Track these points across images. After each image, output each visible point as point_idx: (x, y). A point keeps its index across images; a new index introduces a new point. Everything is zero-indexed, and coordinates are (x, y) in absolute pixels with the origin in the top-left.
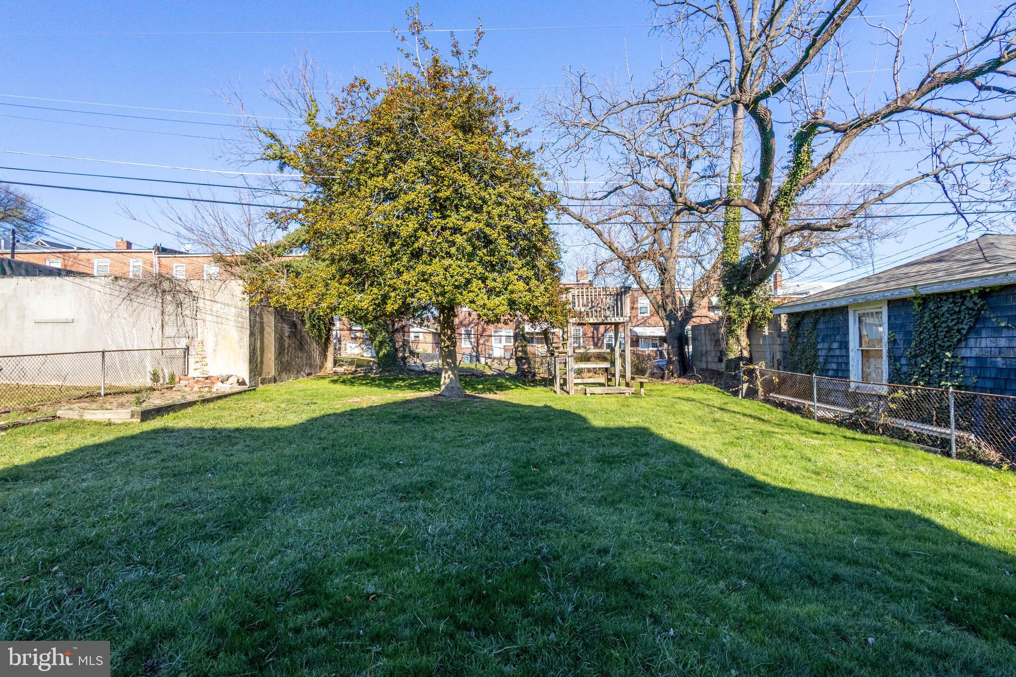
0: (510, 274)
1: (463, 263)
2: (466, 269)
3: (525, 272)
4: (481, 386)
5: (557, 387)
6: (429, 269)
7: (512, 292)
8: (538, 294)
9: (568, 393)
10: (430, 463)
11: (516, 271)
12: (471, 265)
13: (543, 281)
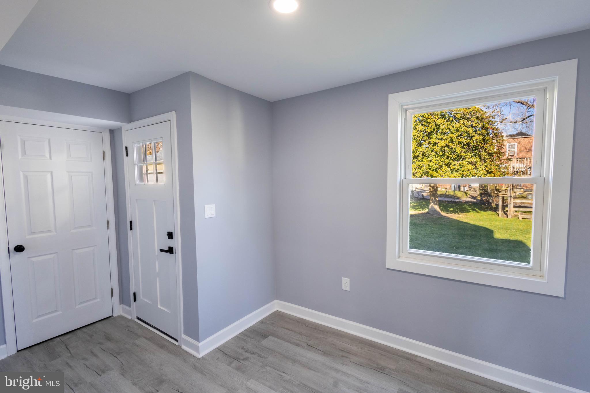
0: (464, 161)
1: (438, 159)
2: (440, 161)
3: (473, 159)
4: (452, 209)
5: (500, 212)
6: (421, 164)
7: (463, 171)
8: (480, 169)
9: (507, 216)
10: (416, 242)
11: (467, 159)
12: (442, 159)
13: (485, 162)
